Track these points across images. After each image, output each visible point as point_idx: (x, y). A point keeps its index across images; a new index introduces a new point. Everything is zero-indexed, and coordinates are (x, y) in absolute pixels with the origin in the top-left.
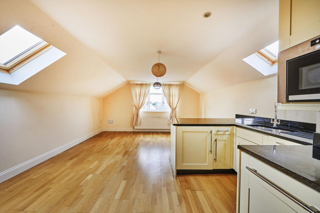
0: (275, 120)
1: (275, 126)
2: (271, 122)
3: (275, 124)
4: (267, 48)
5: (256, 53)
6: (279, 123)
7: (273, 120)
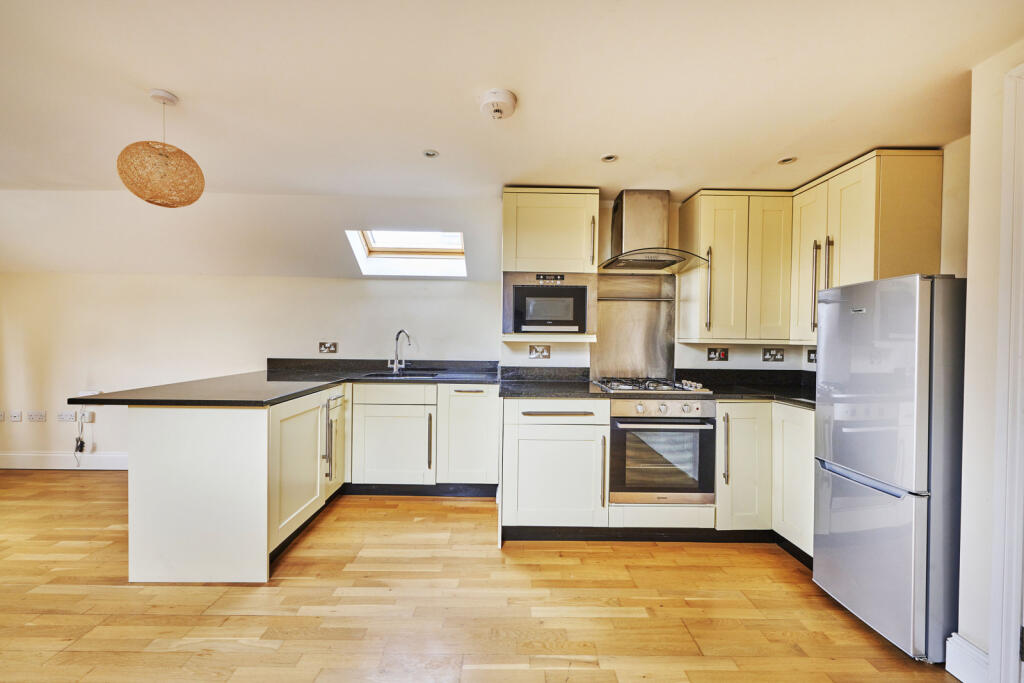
0: (396, 363)
1: (395, 371)
2: (389, 366)
3: (396, 367)
4: (374, 232)
5: (360, 232)
6: (403, 366)
7: (392, 362)
